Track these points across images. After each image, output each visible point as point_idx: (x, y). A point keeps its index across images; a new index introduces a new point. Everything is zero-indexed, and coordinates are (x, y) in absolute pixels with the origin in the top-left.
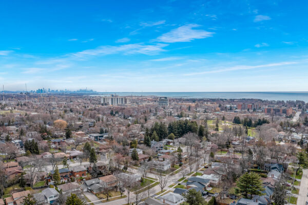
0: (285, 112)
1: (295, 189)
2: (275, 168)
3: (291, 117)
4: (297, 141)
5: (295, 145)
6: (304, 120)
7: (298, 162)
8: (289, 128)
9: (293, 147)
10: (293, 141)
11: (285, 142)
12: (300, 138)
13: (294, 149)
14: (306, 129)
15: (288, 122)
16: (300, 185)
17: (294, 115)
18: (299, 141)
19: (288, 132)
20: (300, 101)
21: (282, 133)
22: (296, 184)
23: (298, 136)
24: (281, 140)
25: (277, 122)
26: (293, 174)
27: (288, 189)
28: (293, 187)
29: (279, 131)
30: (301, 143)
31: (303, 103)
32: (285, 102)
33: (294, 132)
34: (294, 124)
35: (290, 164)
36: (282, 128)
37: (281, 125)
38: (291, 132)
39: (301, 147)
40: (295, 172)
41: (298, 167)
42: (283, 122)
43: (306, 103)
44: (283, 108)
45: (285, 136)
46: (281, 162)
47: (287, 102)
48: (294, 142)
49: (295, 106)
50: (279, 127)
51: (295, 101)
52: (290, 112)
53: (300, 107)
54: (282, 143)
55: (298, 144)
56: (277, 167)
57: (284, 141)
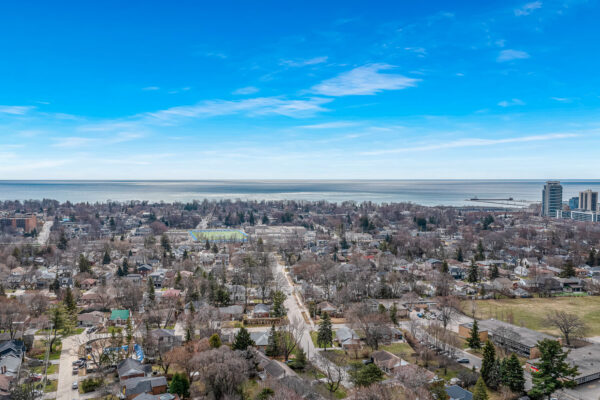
0: (22, 224)
1: (49, 383)
2: (9, 350)
3: (34, 234)
4: (49, 284)
5: (46, 292)
6: (58, 238)
7: (52, 325)
8: (31, 259)
9: (42, 297)
10: (40, 285)
11: (26, 289)
12: (54, 276)
13: (42, 301)
14: (63, 255)
15: (29, 247)
16: (58, 372)
17: (41, 230)
18: (52, 283)
19: (31, 267)
20: (50, 201)
21: (19, 271)
22: (50, 372)
23: (48, 273)
24: (16, 286)
25: (6, 249)
26: (44, 352)
27: (38, 388)
28: (45, 379)
29: (12, 267)
30: (55, 286)
31: (56, 203)
32: (22, 203)
33: (41, 264)
34: (40, 250)
35: (37, 334)
36: (18, 259)
37: (15, 254)
38: (36, 265)
39: (56, 293)
40: (47, 349)
41: (52, 337)
42: (20, 249)
43: (61, 204)
44: (19, 216)
45: (24, 277)
46: (19, 335)
47: (26, 202)
48: (42, 285)
49: (41, 211)
50: (11, 259)
51: (41, 200)
52: (32, 224)
53: (50, 212)
54: (19, 292)
55: (51, 288)
56: (13, 347)
57: (23, 287)
